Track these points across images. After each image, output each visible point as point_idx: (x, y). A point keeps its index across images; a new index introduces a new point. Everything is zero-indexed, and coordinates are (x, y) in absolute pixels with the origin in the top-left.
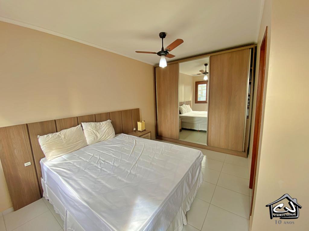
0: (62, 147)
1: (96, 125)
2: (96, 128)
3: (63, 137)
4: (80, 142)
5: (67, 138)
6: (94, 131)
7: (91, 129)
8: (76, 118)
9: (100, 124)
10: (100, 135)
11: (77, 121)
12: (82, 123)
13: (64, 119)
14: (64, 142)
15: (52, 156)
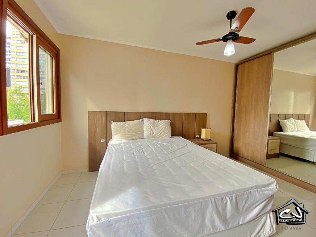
0: (124, 133)
1: (154, 122)
2: (154, 125)
3: (127, 126)
4: (138, 133)
5: (129, 128)
6: (151, 127)
7: (149, 124)
8: (140, 113)
9: (158, 122)
10: (156, 131)
11: (140, 116)
12: (144, 118)
13: (131, 112)
14: (127, 130)
15: (116, 138)
